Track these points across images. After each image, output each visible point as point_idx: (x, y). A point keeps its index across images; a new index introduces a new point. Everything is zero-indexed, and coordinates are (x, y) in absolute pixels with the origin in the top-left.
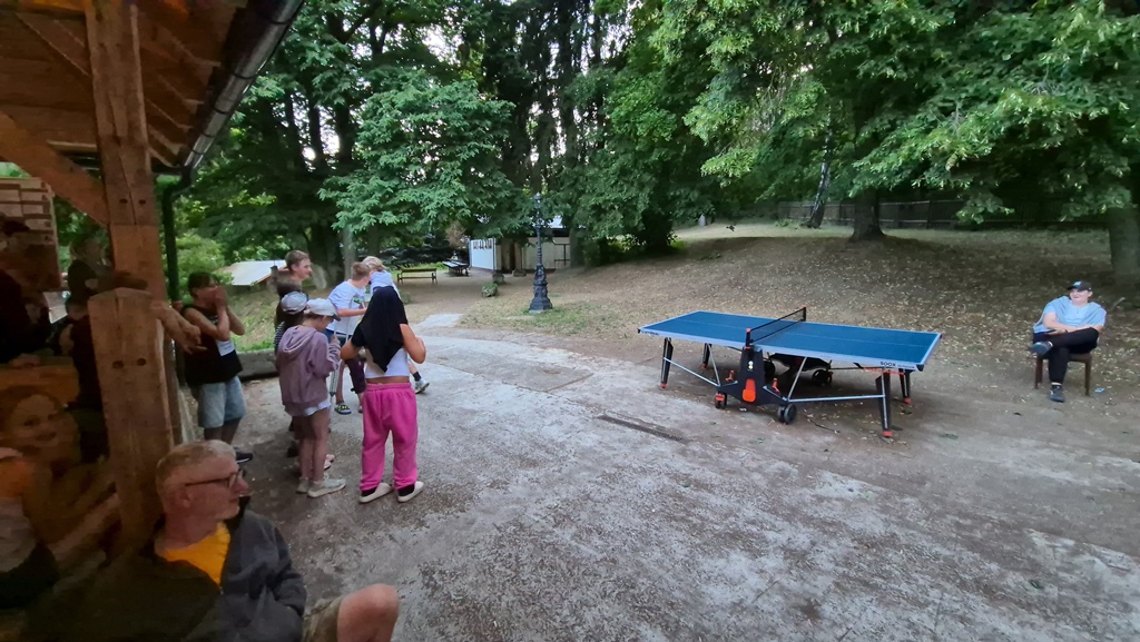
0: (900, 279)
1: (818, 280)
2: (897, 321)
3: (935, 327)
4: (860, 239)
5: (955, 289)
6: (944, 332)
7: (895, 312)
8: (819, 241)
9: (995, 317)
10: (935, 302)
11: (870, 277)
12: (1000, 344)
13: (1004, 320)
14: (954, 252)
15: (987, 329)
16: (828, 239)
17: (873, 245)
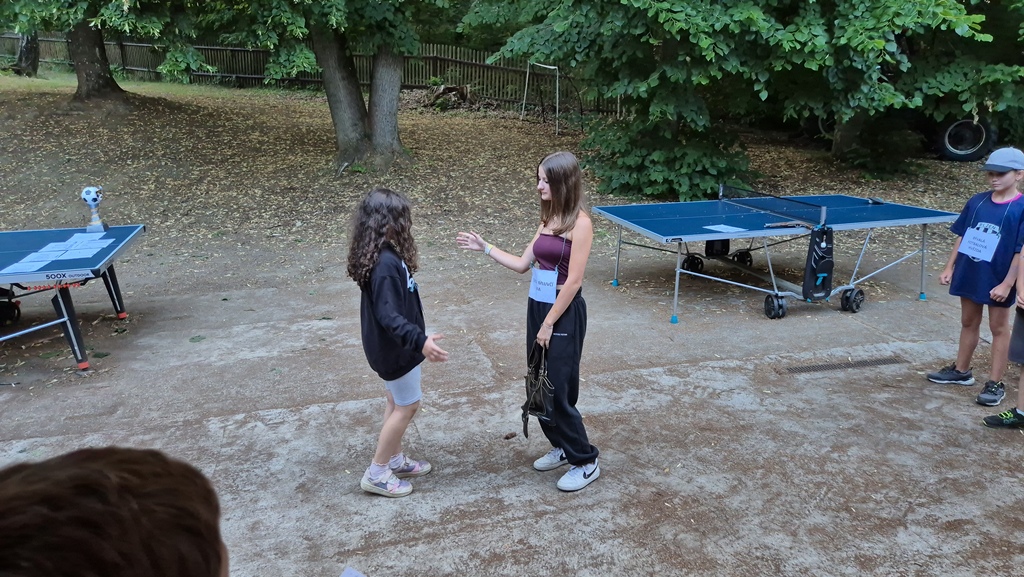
0: (145, 154)
1: (27, 162)
2: (139, 212)
3: (183, 215)
4: (89, 96)
5: (208, 164)
6: (193, 219)
7: (137, 200)
8: (27, 98)
9: (246, 194)
10: (187, 181)
11: (106, 154)
12: (246, 225)
13: (253, 197)
14: (211, 115)
15: (237, 210)
16: (43, 94)
17: (109, 105)
